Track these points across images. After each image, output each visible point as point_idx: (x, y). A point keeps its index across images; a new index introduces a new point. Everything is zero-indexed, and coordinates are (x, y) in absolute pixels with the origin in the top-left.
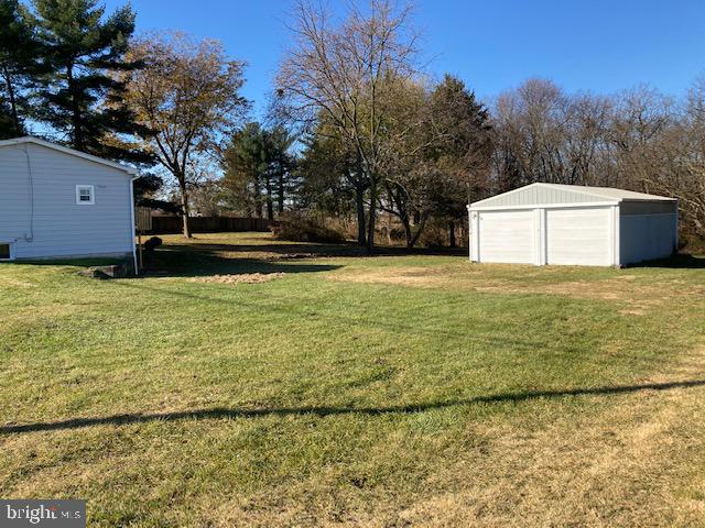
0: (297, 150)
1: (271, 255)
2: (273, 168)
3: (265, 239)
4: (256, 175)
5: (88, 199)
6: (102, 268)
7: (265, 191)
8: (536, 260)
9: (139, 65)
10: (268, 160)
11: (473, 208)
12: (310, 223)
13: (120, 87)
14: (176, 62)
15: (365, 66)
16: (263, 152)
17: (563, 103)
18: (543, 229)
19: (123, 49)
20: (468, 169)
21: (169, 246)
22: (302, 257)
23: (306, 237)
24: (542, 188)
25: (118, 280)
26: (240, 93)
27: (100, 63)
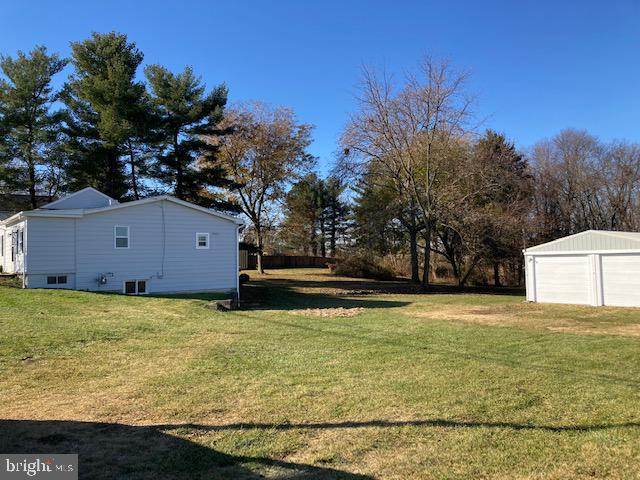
0: (348, 197)
1: (339, 291)
2: (326, 212)
3: (324, 275)
4: (313, 219)
5: (204, 244)
6: (222, 302)
7: (319, 232)
8: (592, 300)
9: (229, 131)
10: (323, 206)
11: (528, 253)
12: (364, 261)
13: (214, 149)
14: (257, 127)
15: (420, 127)
16: (319, 199)
17: (599, 151)
18: (598, 272)
19: (219, 119)
20: (515, 215)
21: (254, 282)
22: (367, 293)
23: (360, 273)
24: (595, 234)
25: (237, 312)
26: (308, 150)
27: (200, 130)
